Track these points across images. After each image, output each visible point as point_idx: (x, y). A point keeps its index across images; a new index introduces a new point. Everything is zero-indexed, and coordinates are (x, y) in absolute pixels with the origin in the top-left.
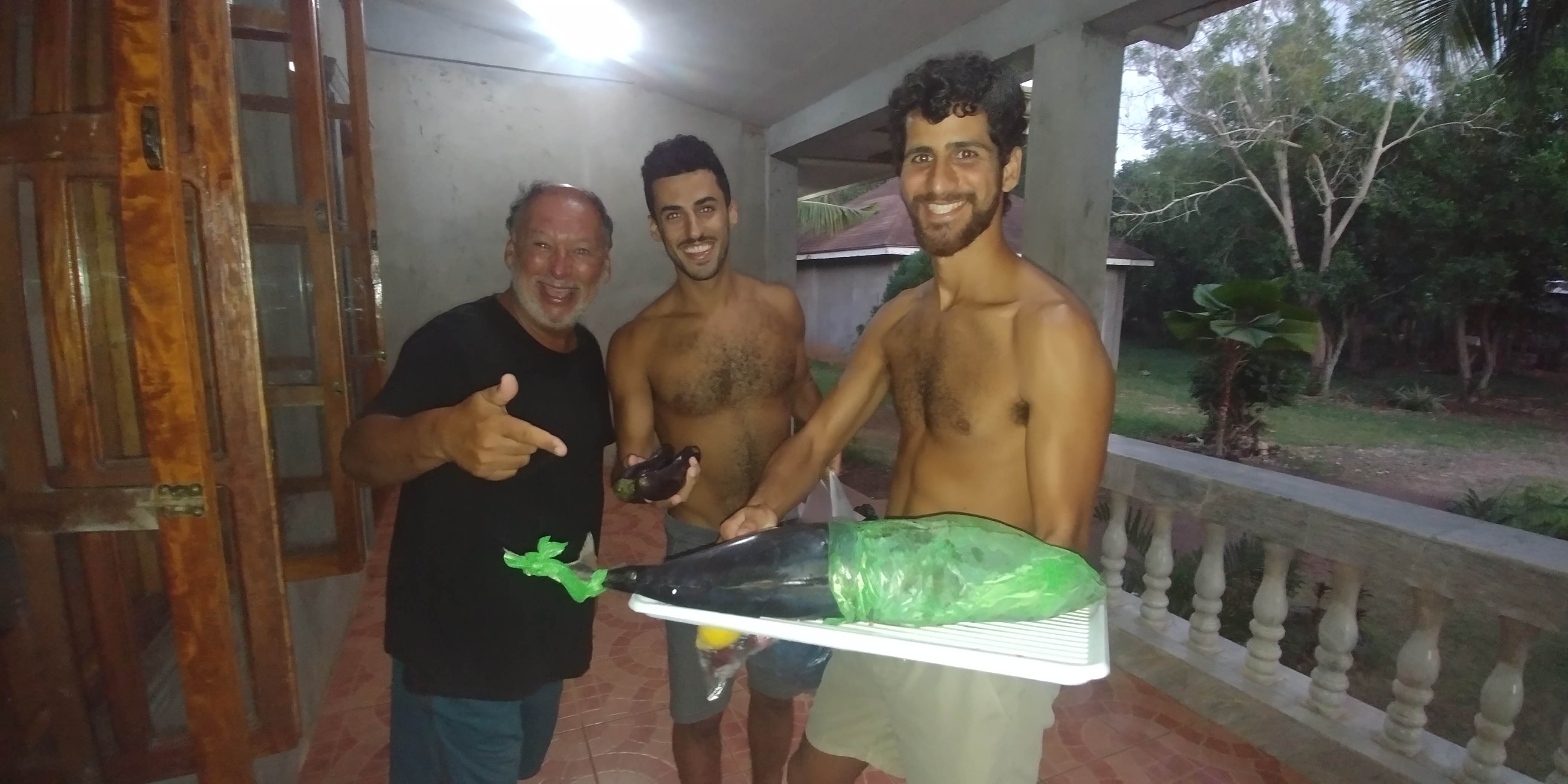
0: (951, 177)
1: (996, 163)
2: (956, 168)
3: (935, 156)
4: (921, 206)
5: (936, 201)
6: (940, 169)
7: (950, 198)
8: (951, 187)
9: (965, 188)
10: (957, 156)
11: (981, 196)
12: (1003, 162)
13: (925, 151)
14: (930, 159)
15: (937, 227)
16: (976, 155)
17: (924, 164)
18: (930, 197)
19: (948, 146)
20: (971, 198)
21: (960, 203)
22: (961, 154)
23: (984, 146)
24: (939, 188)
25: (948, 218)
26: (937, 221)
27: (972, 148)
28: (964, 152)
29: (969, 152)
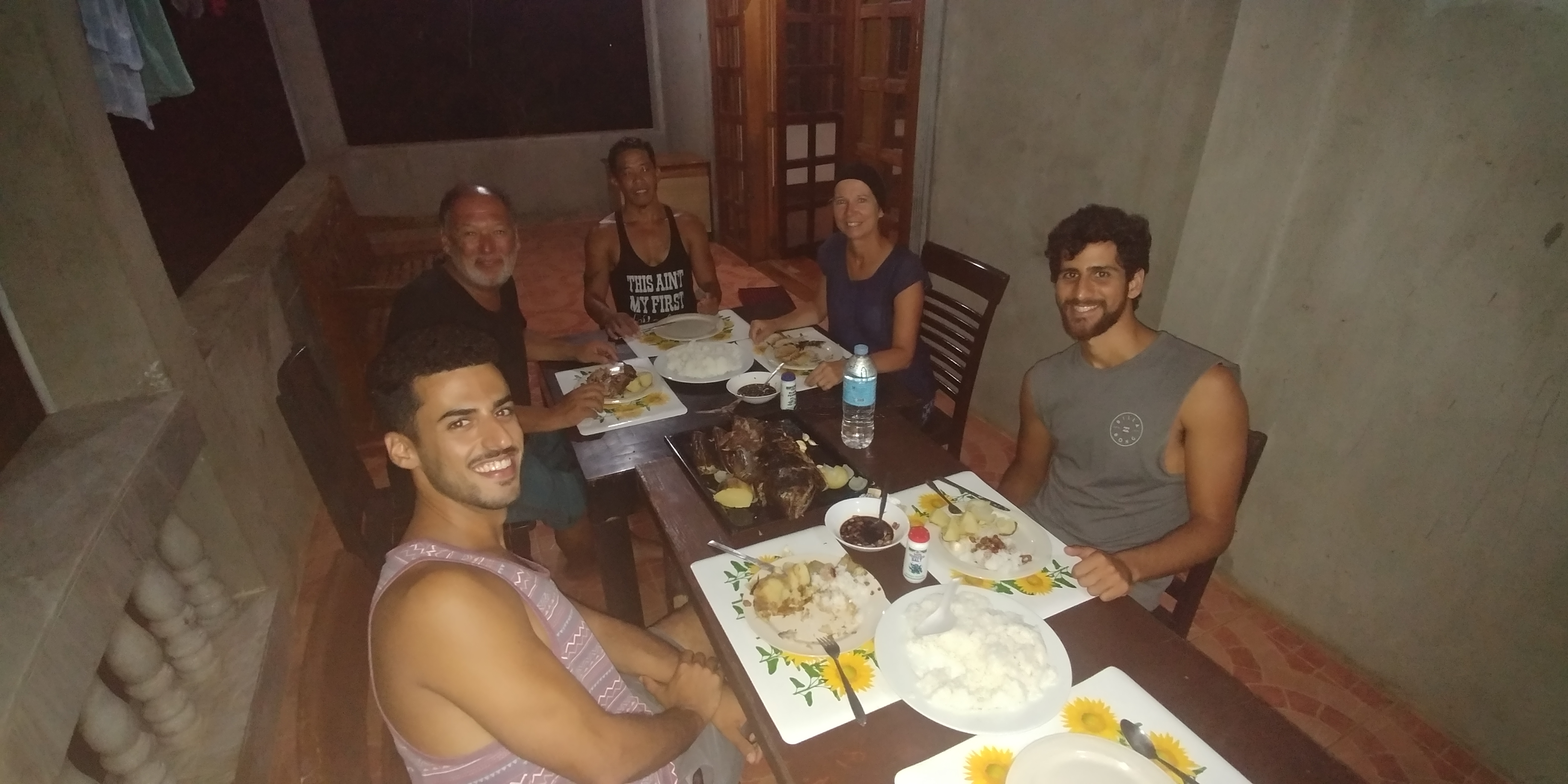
0: (1090, 289)
1: (1124, 281)
2: (1094, 283)
3: (1080, 275)
4: (1069, 307)
5: (1080, 305)
6: (1082, 284)
7: (1088, 302)
8: (1089, 296)
9: (1098, 297)
10: (1095, 275)
11: (1109, 303)
12: (1129, 277)
13: (1074, 271)
14: (1077, 276)
15: (1079, 320)
16: (1109, 275)
17: (1073, 279)
18: (1075, 302)
19: (1088, 269)
20: (1102, 303)
21: (1096, 306)
22: (1098, 274)
23: (1115, 269)
24: (1081, 296)
25: (1085, 315)
26: (1078, 316)
27: (1106, 270)
28: (1100, 273)
29: (1104, 273)
